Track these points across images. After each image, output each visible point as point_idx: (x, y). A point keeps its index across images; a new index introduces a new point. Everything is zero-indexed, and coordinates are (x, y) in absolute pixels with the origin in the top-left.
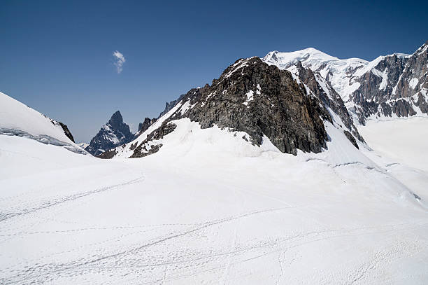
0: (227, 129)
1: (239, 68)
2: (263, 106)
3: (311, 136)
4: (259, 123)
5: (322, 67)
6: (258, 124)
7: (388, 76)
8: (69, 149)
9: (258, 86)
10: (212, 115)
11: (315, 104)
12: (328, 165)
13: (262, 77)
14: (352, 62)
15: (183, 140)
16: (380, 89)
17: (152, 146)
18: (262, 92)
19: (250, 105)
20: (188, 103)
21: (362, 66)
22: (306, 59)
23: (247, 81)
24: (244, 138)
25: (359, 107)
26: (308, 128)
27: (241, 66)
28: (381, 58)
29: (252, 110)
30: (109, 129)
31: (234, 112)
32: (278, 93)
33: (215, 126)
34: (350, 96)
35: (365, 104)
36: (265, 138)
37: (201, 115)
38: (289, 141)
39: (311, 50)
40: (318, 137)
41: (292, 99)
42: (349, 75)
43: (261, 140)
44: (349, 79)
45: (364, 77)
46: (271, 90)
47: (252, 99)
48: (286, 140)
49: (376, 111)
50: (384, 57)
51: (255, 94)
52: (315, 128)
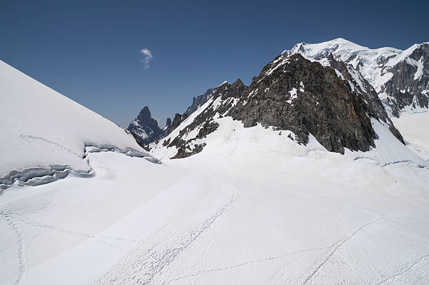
0: (271, 127)
1: (280, 65)
2: (308, 104)
3: (358, 134)
4: (304, 121)
5: (352, 58)
6: (303, 123)
7: (424, 65)
8: (148, 160)
9: (301, 84)
10: (255, 113)
11: (360, 101)
12: (378, 164)
13: (305, 74)
14: (383, 52)
15: (227, 139)
16: (415, 78)
17: (196, 146)
18: (305, 90)
19: (294, 103)
20: (219, 99)
21: (395, 56)
22: (334, 50)
23: (290, 79)
24: (289, 136)
25: (393, 98)
26: (354, 125)
27: (283, 63)
28: (415, 46)
29: (297, 108)
30: (137, 125)
31: (278, 110)
32: (322, 90)
33: (259, 125)
34: (382, 87)
35: (399, 96)
36: (311, 136)
37: (244, 114)
38: (335, 140)
39: (340, 41)
40: (365, 135)
41: (337, 97)
42: (381, 65)
43: (307, 138)
44: (381, 69)
45: (397, 66)
46: (315, 87)
47: (296, 97)
48: (333, 139)
49: (411, 102)
50: (419, 45)
51: (298, 92)
52: (362, 126)
